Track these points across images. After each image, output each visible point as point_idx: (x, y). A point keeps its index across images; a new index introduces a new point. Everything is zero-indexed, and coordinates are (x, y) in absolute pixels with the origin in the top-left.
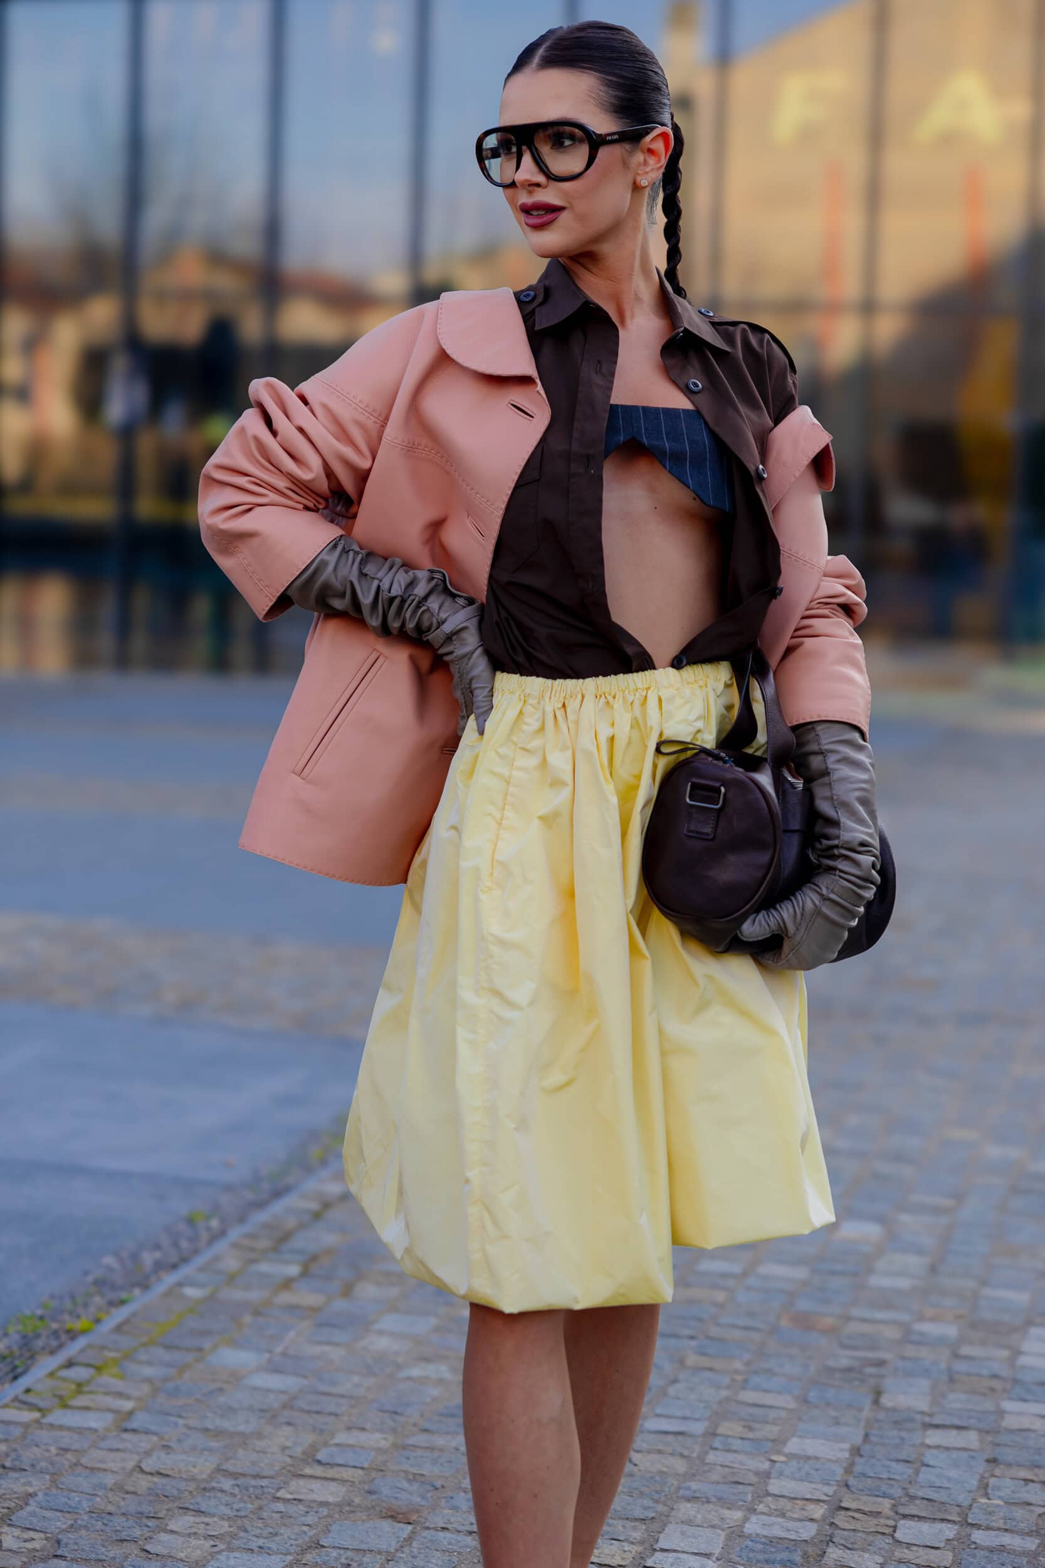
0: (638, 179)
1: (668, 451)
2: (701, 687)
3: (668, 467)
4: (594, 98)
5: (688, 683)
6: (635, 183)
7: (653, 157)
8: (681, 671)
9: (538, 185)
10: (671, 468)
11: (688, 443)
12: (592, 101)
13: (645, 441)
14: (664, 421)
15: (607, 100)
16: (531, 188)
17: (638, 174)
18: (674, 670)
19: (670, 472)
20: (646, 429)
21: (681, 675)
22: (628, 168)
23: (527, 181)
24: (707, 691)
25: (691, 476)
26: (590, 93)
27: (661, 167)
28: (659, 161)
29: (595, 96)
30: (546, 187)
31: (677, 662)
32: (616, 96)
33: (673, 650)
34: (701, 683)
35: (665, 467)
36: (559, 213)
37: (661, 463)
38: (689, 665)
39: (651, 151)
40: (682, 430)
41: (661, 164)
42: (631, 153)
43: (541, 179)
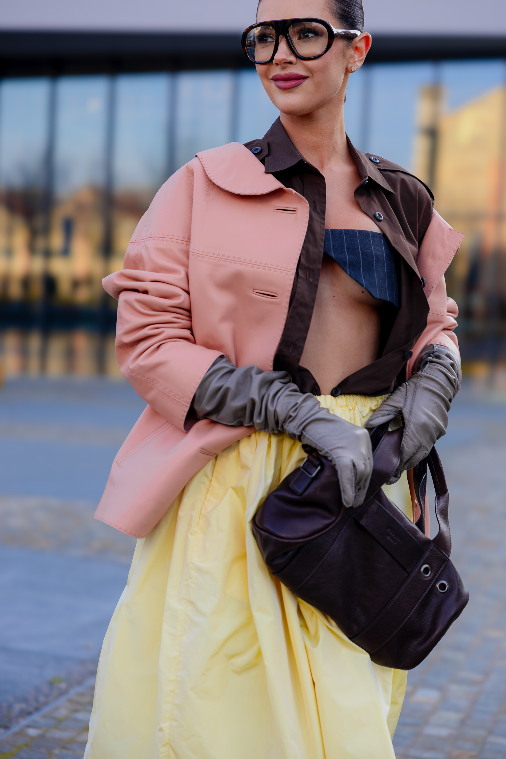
0: (349, 66)
1: (348, 261)
2: (349, 410)
3: (348, 272)
4: (329, 7)
5: (341, 406)
6: (347, 69)
7: (357, 53)
8: (337, 398)
9: (290, 63)
10: (350, 273)
11: (362, 255)
12: (327, 8)
13: (333, 255)
14: (346, 240)
15: (335, 9)
16: (285, 65)
17: (350, 62)
18: (332, 397)
19: (350, 276)
20: (334, 246)
21: (337, 401)
22: (345, 57)
23: (284, 59)
24: (354, 414)
25: (364, 277)
26: (326, 4)
27: (362, 60)
28: (361, 55)
29: (329, 6)
30: (296, 64)
31: (335, 392)
32: (341, 8)
33: (334, 384)
34: (350, 407)
35: (346, 272)
36: (304, 80)
37: (343, 269)
38: (344, 395)
39: (357, 49)
40: (358, 245)
41: (362, 58)
42: (347, 47)
43: (292, 58)
